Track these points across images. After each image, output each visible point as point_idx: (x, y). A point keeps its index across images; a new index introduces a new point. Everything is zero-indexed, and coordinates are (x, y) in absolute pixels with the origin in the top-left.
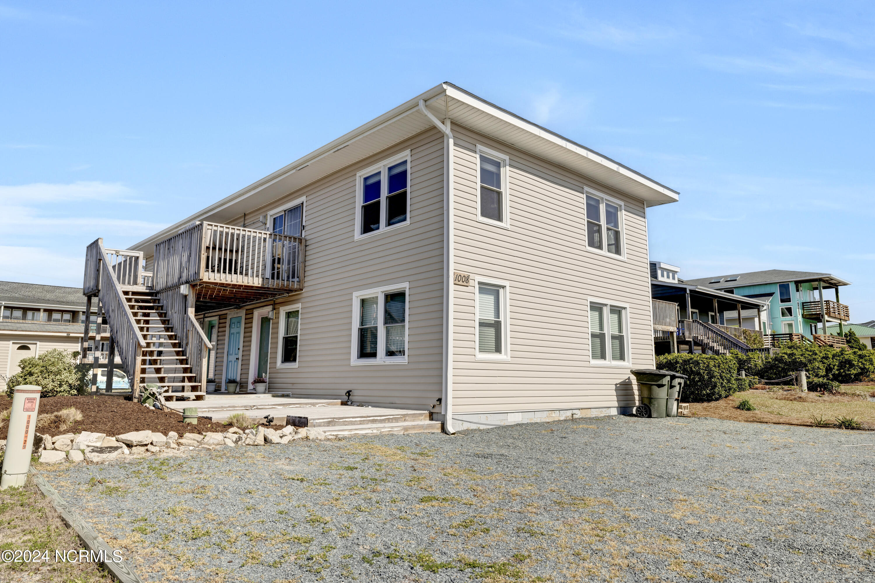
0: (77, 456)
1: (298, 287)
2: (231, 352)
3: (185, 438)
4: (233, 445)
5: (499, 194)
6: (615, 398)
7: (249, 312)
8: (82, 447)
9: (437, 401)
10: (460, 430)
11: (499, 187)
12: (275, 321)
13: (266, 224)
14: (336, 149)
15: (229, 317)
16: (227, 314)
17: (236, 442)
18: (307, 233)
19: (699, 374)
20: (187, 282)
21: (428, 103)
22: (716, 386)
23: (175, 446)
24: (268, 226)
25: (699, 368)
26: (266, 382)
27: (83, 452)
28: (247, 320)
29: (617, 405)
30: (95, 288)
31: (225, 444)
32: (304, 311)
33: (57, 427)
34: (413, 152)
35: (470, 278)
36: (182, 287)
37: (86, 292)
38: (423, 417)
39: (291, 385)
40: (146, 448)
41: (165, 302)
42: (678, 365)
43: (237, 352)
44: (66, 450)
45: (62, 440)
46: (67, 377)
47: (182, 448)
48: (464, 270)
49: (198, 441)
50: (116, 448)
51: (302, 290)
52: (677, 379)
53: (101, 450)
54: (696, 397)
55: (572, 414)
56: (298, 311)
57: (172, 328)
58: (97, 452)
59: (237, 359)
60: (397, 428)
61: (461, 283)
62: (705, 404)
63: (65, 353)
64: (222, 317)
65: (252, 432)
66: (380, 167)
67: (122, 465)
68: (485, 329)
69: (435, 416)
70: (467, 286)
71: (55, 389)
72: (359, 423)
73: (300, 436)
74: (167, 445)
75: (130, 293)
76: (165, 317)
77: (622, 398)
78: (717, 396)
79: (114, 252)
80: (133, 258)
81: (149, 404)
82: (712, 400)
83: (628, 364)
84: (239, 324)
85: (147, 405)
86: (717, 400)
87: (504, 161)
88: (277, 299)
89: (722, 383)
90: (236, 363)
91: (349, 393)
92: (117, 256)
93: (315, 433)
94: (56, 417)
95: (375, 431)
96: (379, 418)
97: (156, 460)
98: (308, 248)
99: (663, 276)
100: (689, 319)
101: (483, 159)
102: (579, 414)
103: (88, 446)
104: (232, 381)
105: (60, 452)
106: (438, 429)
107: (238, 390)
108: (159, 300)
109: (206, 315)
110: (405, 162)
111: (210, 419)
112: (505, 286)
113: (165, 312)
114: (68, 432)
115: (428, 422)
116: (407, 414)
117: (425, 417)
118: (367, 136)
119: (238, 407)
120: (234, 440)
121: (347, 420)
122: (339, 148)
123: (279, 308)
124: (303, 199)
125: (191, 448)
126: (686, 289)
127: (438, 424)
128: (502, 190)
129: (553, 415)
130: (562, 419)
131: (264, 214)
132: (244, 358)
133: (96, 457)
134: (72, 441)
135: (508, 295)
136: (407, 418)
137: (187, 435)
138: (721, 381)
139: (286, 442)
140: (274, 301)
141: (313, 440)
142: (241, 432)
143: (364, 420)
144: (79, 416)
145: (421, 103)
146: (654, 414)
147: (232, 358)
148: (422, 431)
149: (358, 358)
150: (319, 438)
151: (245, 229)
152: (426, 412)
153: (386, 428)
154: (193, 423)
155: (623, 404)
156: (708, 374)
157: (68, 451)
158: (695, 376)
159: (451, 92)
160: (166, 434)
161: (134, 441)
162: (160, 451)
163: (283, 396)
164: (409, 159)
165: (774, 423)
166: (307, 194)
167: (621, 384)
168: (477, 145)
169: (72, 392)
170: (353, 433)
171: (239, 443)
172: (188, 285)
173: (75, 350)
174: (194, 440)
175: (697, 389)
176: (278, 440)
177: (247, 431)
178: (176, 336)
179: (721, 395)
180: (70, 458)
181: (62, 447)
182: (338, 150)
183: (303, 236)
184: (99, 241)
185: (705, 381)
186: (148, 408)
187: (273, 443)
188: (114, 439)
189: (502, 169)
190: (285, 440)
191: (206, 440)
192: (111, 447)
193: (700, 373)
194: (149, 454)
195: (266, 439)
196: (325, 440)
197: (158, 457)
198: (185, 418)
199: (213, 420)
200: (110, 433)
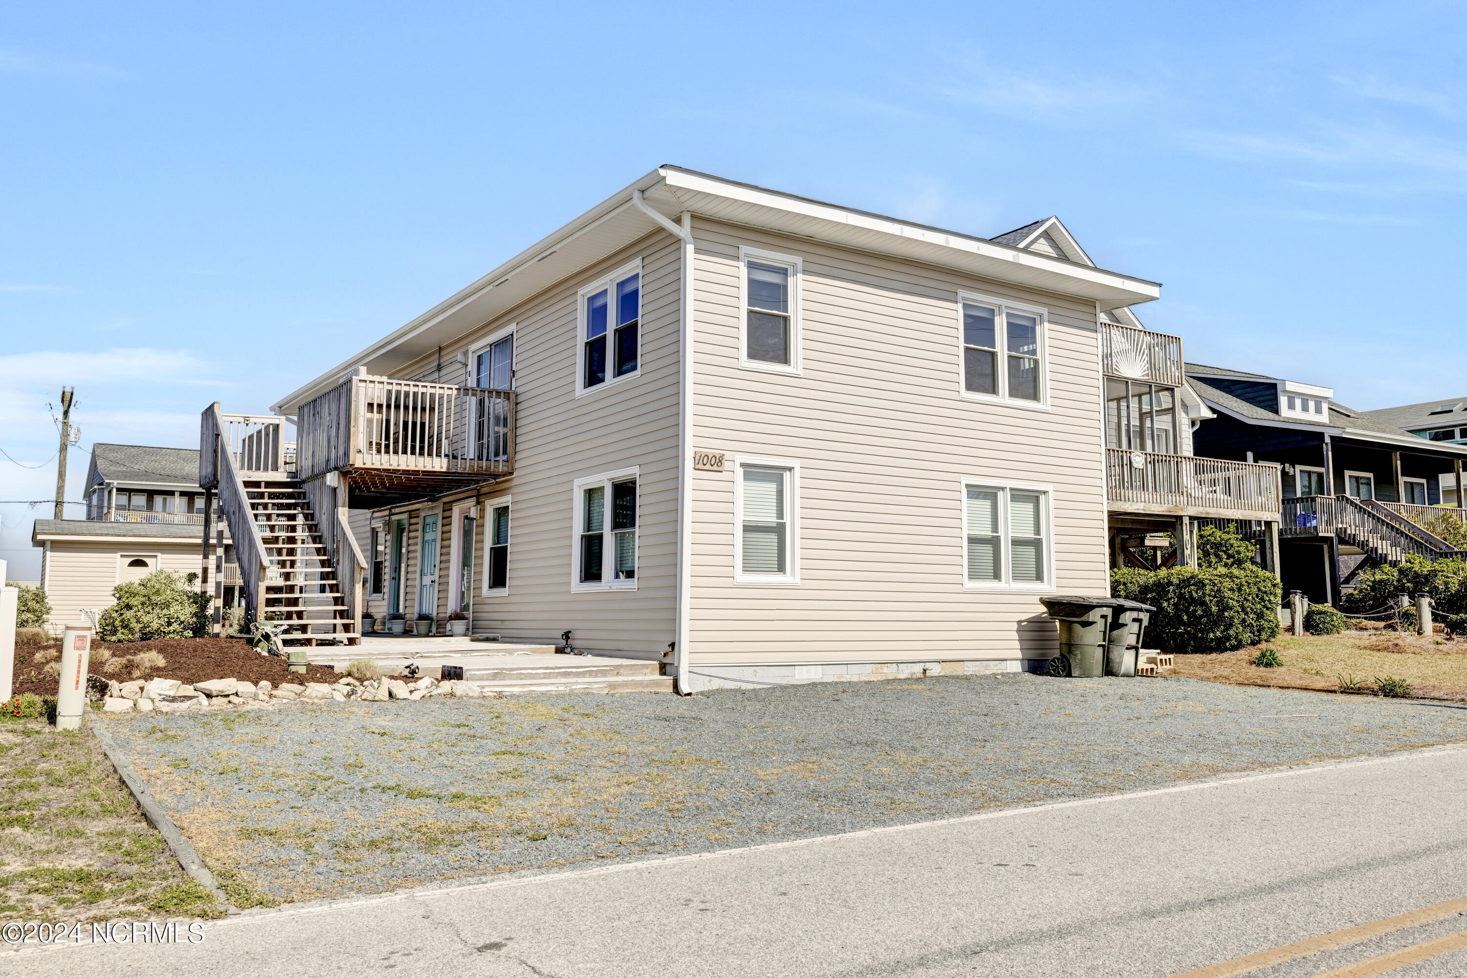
0: (145, 705)
1: (505, 469)
2: (426, 572)
3: (281, 689)
4: (343, 699)
5: (786, 319)
6: (1017, 645)
7: (447, 507)
8: (152, 696)
9: (669, 646)
10: (706, 689)
11: (786, 309)
12: (480, 522)
13: (467, 365)
14: (540, 257)
15: (423, 514)
16: (418, 510)
17: (348, 695)
18: (519, 382)
19: (1203, 603)
20: (336, 468)
21: (646, 194)
22: (1232, 626)
23: (266, 698)
24: (469, 368)
25: (1204, 594)
26: (466, 619)
27: (153, 701)
28: (445, 520)
29: (1020, 656)
30: (212, 478)
31: (332, 698)
32: (516, 507)
33: (130, 673)
34: (647, 261)
35: (726, 458)
36: (329, 476)
37: (202, 483)
38: (648, 670)
39: (500, 622)
40: (228, 699)
41: (312, 496)
42: (1171, 588)
43: (432, 571)
44: (134, 698)
45: (131, 687)
46: (176, 611)
47: (274, 701)
48: (713, 447)
49: (296, 694)
50: (191, 698)
51: (512, 473)
52: (1128, 613)
53: (173, 699)
54: (1200, 644)
55: (925, 670)
56: (508, 507)
57: (320, 537)
58: (167, 701)
59: (432, 582)
60: (598, 685)
61: (708, 467)
62: (1214, 656)
63: (175, 576)
64: (412, 514)
65: (372, 685)
66: (606, 283)
67: (193, 717)
68: (759, 536)
69: (668, 668)
70: (721, 472)
71: (162, 629)
72: (542, 676)
73: (439, 691)
74: (255, 697)
75: (263, 484)
76: (312, 520)
77: (1027, 644)
78: (1234, 642)
79: (242, 420)
80: (271, 426)
81: (262, 649)
82: (1226, 649)
83: (1049, 587)
84: (434, 525)
85: (259, 649)
86: (1234, 648)
87: (794, 265)
88: (482, 487)
89: (1244, 620)
90: (431, 588)
91: (567, 635)
92: (247, 424)
93: (465, 688)
94: (129, 661)
95: (561, 688)
96: (574, 670)
97: (235, 712)
98: (520, 407)
99: (1291, 406)
100: (1329, 494)
101: (751, 266)
102: (935, 670)
103: (160, 695)
104: (422, 617)
105: (126, 700)
106: (667, 687)
107: (434, 630)
108: (304, 493)
109: (393, 510)
110: (636, 276)
111: (332, 667)
112: (793, 468)
113: (312, 512)
114: (140, 678)
115: (657, 677)
116: (621, 666)
117: (653, 669)
118: (578, 238)
119: (393, 654)
120: (346, 693)
121: (522, 671)
122: (544, 255)
123: (484, 502)
124: (512, 328)
125: (285, 701)
126: (1322, 434)
127: (668, 680)
128: (790, 313)
129: (885, 670)
130: (902, 676)
131: (464, 350)
132: (442, 580)
133: (165, 707)
134: (142, 689)
135: (798, 482)
136: (622, 671)
137: (285, 686)
138: (1243, 616)
139: (418, 698)
140: (478, 491)
141: (461, 698)
142: (357, 683)
143: (550, 673)
144: (161, 662)
145: (637, 195)
146: (1075, 672)
147: (427, 580)
148: (640, 689)
149: (581, 581)
150: (471, 694)
151: (417, 383)
152: (655, 662)
153: (579, 684)
154: (300, 672)
155: (1032, 654)
156: (1218, 604)
157: (136, 700)
158: (1196, 606)
159: (673, 178)
160: (256, 683)
161: (213, 690)
162: (244, 703)
163: (487, 640)
164: (640, 270)
165: (1281, 687)
166: (519, 320)
167: (1029, 621)
168: (740, 246)
169: (186, 633)
170: (526, 689)
171: (352, 697)
172: (337, 472)
173: (190, 571)
174: (292, 691)
175: (1202, 631)
176: (406, 695)
177: (366, 683)
178: (325, 549)
179: (1241, 641)
180: (138, 708)
181: (129, 694)
182: (543, 258)
183: (513, 389)
184: (215, 405)
185: (1213, 615)
186: (259, 654)
187: (398, 699)
188: (192, 687)
189: (790, 280)
190: (416, 696)
191: (307, 693)
192: (185, 697)
193: (1205, 601)
194: (231, 705)
195: (391, 695)
196: (479, 698)
197: (240, 709)
198: (289, 665)
199: (335, 669)
200: (188, 681)
